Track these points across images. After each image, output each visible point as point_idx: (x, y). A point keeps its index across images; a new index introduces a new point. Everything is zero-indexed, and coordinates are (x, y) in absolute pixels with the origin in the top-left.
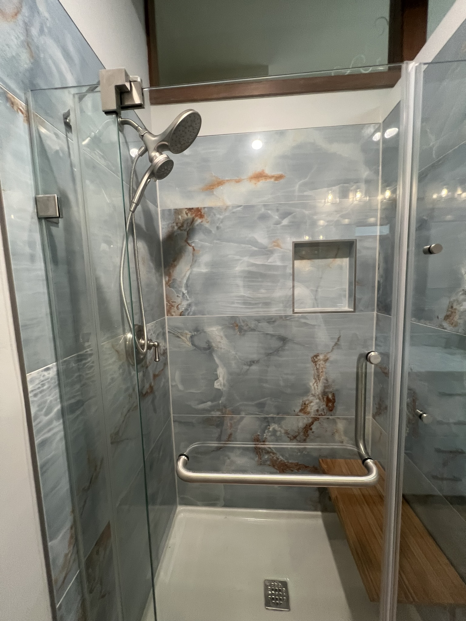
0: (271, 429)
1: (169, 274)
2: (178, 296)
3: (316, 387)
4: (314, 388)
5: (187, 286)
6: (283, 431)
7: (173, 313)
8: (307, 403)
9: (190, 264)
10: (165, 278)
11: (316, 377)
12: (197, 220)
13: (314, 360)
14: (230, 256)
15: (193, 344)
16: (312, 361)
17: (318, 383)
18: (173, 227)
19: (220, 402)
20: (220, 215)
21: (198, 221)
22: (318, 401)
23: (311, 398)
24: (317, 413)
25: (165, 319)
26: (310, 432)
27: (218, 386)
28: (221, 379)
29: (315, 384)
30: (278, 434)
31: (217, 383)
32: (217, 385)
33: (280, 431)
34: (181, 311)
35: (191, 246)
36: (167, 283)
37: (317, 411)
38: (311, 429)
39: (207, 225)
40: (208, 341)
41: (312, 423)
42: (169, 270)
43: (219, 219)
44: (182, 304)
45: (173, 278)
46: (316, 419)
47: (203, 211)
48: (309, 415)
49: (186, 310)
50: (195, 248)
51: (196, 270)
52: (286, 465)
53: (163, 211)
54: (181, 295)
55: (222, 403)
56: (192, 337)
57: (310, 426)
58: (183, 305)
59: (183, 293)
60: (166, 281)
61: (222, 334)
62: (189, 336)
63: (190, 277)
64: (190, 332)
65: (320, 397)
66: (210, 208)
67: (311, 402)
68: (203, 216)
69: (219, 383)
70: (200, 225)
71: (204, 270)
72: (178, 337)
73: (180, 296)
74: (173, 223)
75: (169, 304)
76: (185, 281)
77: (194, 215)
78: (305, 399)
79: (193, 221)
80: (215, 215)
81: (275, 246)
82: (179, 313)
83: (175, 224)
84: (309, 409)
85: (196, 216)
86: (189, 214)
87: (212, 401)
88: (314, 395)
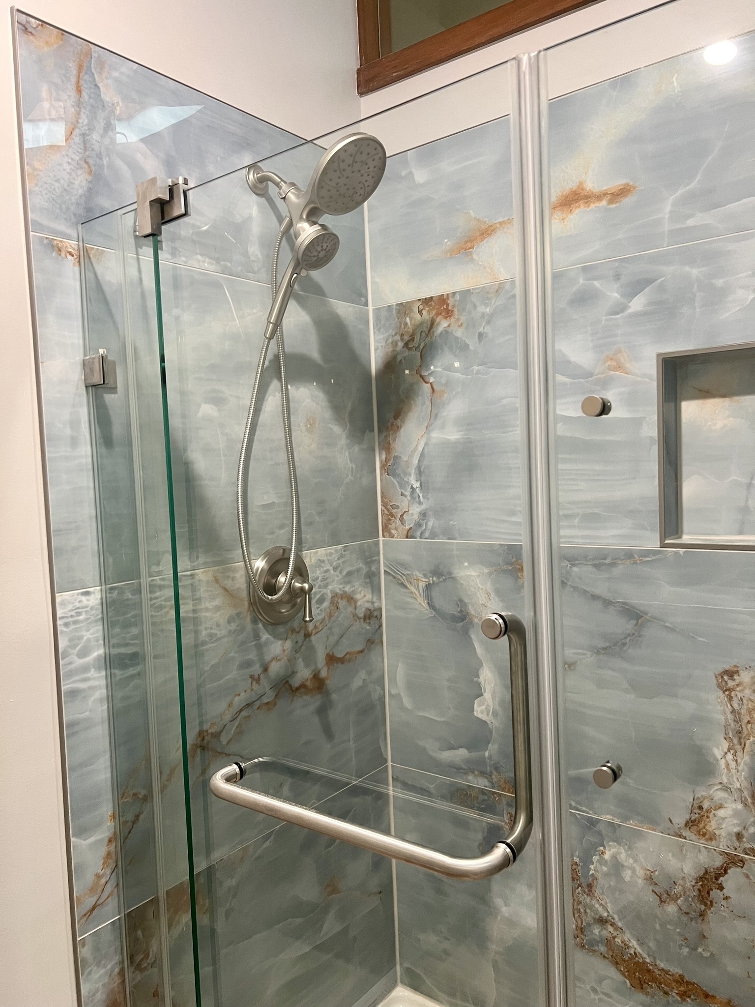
0: (607, 856)
1: (386, 447)
2: (402, 494)
3: (733, 765)
4: (727, 765)
5: (420, 472)
6: (640, 872)
7: (393, 532)
8: (706, 806)
9: (426, 425)
10: (380, 456)
11: (731, 735)
12: (439, 324)
13: (724, 683)
14: (504, 401)
15: (431, 605)
16: (719, 686)
17: (739, 754)
18: (395, 344)
19: (487, 754)
20: (486, 305)
21: (443, 325)
22: (740, 806)
23: (720, 795)
24: (737, 844)
25: (377, 544)
26: (715, 894)
27: (482, 712)
28: (487, 695)
29: (730, 756)
30: (627, 875)
31: (480, 705)
32: (480, 710)
33: (634, 871)
34: (407, 527)
35: (426, 382)
36: (383, 467)
37: (739, 836)
38: (721, 888)
39: (459, 333)
40: (461, 601)
41: (724, 870)
42: (386, 437)
43: (483, 315)
44: (410, 512)
45: (394, 454)
46: (732, 861)
47: (451, 302)
48: (713, 843)
49: (418, 525)
50: (435, 387)
51: (436, 435)
52: (649, 971)
53: (377, 311)
54: (408, 493)
55: (490, 757)
56: (428, 587)
57: (717, 879)
58: (412, 514)
59: (412, 487)
60: (381, 462)
61: (489, 586)
62: (422, 585)
63: (426, 453)
64: (425, 576)
65: (745, 798)
66: (466, 293)
67: (720, 807)
68: (452, 311)
69: (483, 707)
70: (446, 333)
71: (453, 435)
72: (403, 585)
73: (406, 493)
74: (396, 334)
75: (386, 512)
76: (415, 462)
77: (434, 312)
78: (701, 792)
79: (432, 324)
80: (475, 307)
81: (610, 368)
82: (405, 533)
83: (398, 337)
84: (712, 826)
85: (438, 314)
86: (424, 312)
87: (469, 748)
88: (726, 789)
